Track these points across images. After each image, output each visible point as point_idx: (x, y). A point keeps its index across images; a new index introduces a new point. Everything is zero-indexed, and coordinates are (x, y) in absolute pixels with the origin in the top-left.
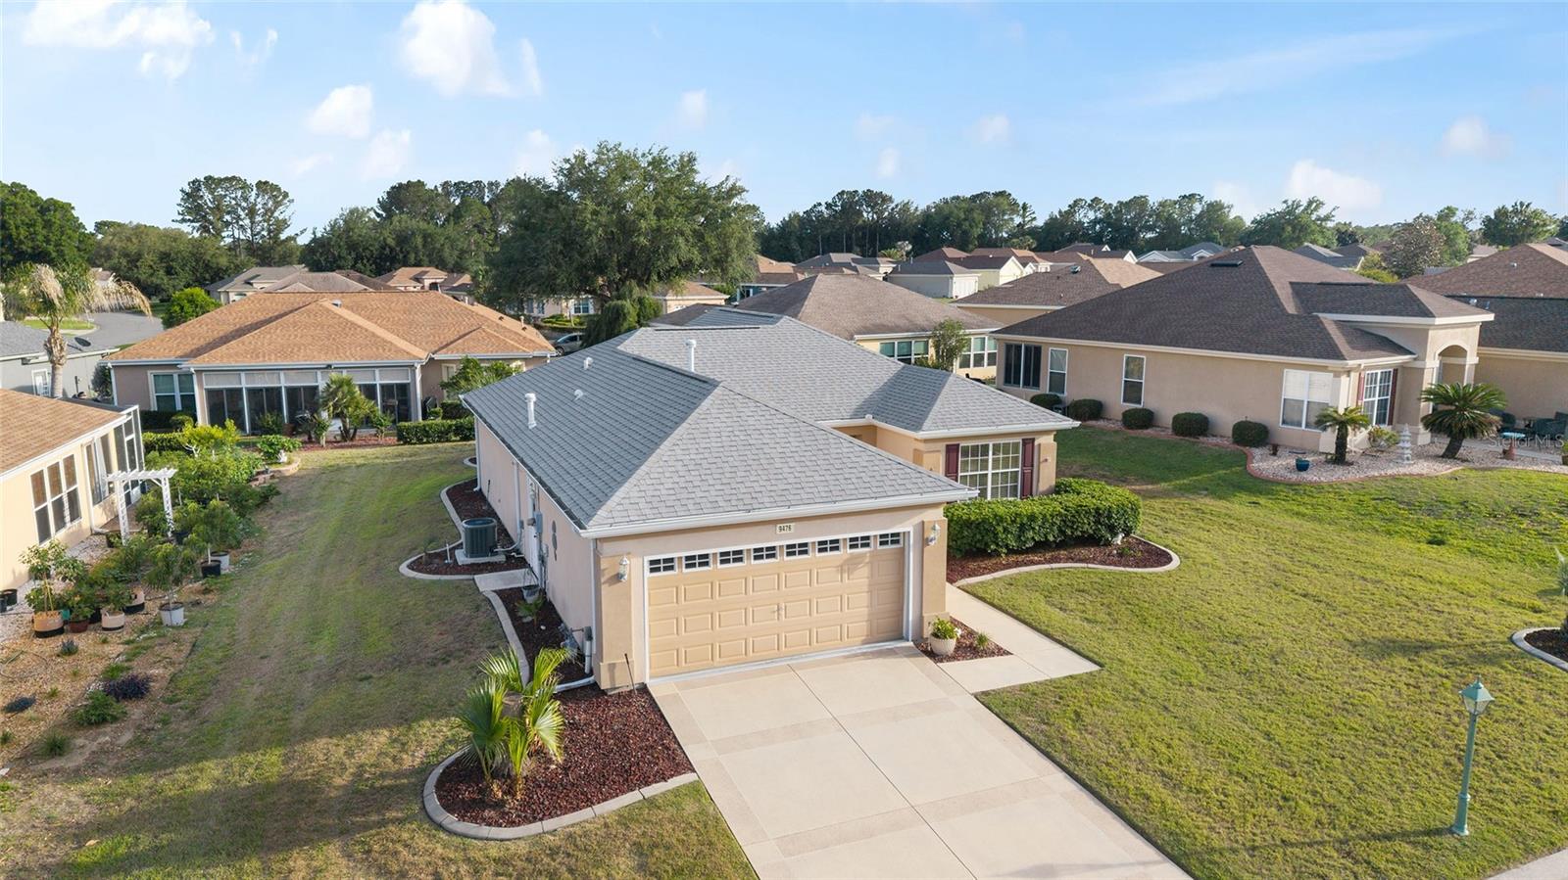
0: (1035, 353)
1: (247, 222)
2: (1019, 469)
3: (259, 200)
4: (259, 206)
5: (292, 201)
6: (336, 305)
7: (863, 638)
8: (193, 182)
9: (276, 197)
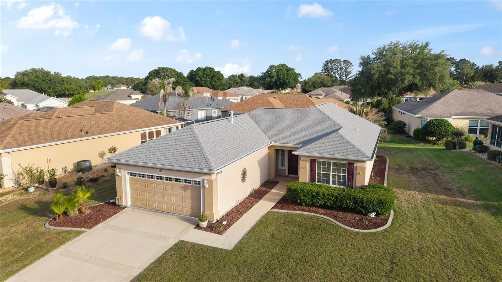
1: (340, 72)
2: (346, 175)
4: (344, 68)
6: (274, 98)
7: (190, 214)
8: (327, 61)
9: (348, 64)
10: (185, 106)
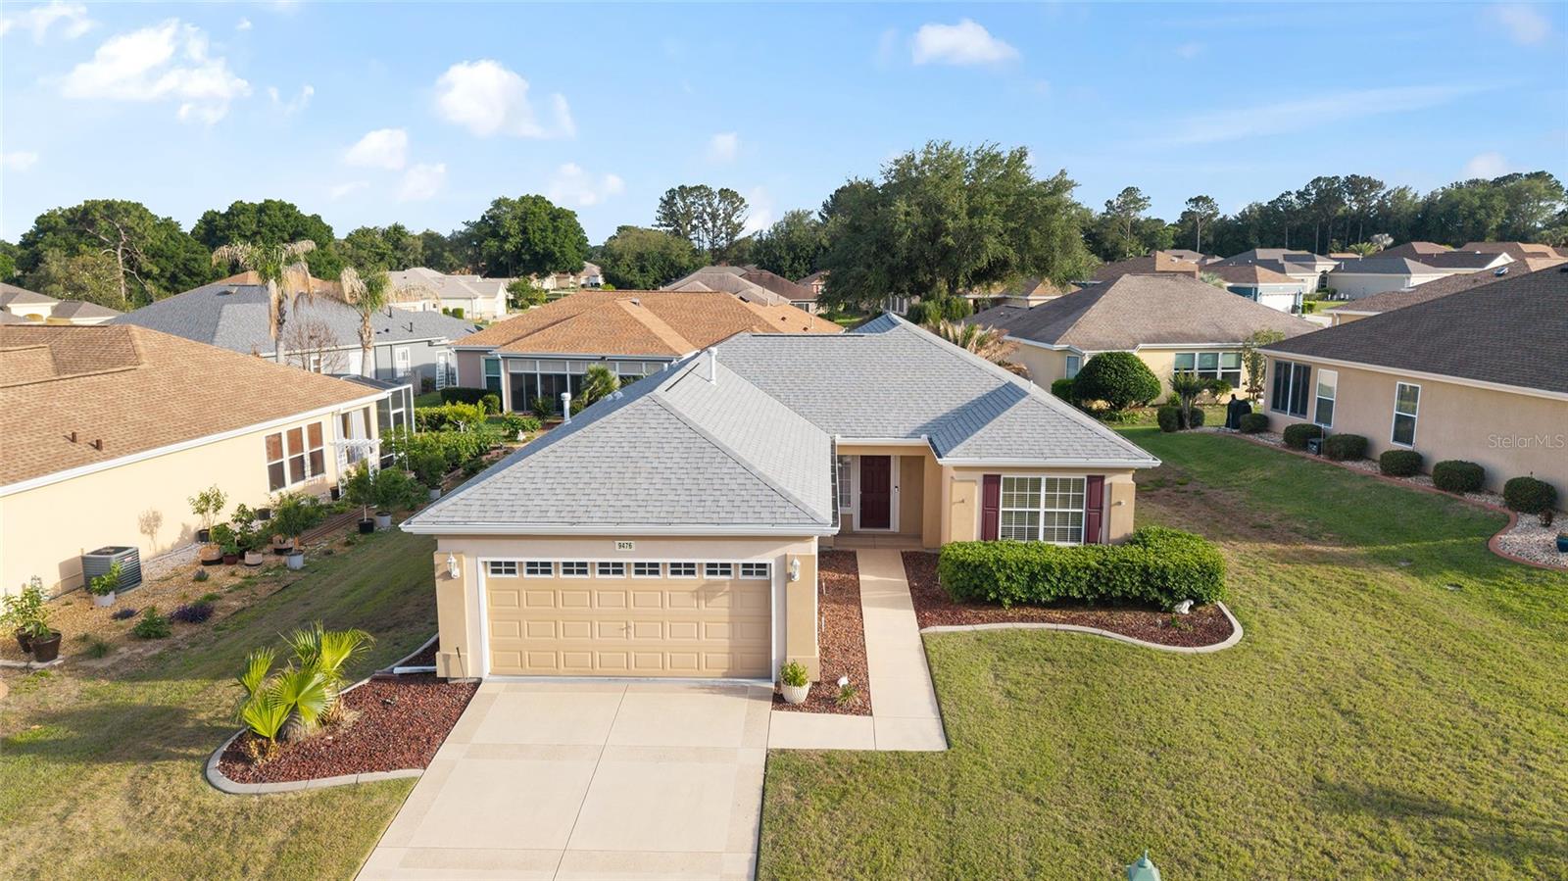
0: (1305, 372)
1: (710, 225)
2: (1083, 511)
3: (721, 205)
4: (721, 212)
5: (746, 206)
6: (635, 303)
7: (725, 670)
8: (670, 192)
9: (733, 203)
10: (364, 336)
